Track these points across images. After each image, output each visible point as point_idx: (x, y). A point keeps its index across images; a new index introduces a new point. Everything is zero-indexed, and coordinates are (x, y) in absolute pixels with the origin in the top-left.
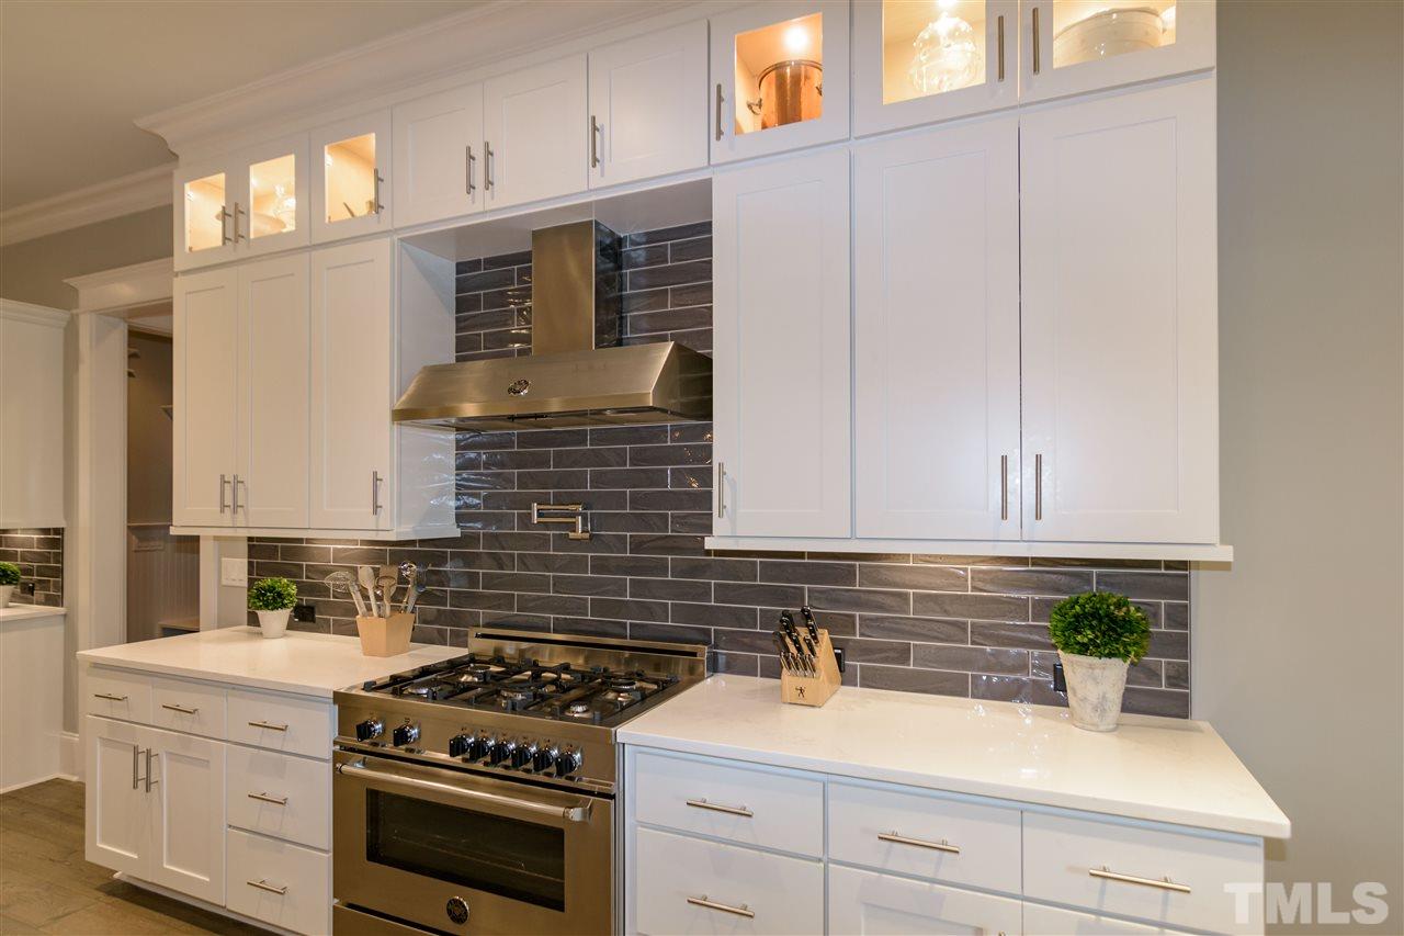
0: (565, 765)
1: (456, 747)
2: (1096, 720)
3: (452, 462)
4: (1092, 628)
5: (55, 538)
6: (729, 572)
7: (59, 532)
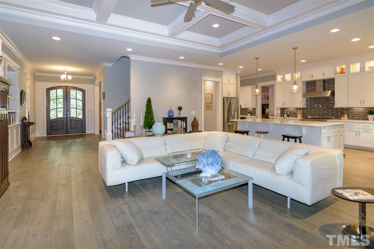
2: (370, 120)
4: (369, 113)
5: (255, 109)
6: (336, 110)
7: (255, 108)
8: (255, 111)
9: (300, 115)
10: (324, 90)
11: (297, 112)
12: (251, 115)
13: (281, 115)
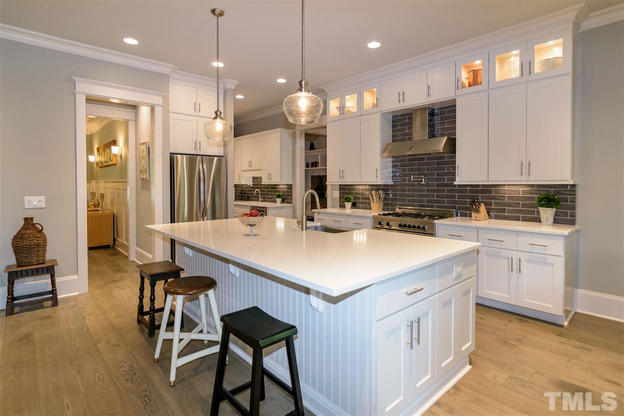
0: (424, 228)
1: (400, 226)
2: (546, 223)
3: (391, 165)
4: (544, 201)
5: (290, 187)
6: (461, 191)
7: (291, 185)
8: (291, 192)
9: (377, 204)
10: (432, 135)
11: (370, 196)
12: (283, 201)
13: (340, 202)
